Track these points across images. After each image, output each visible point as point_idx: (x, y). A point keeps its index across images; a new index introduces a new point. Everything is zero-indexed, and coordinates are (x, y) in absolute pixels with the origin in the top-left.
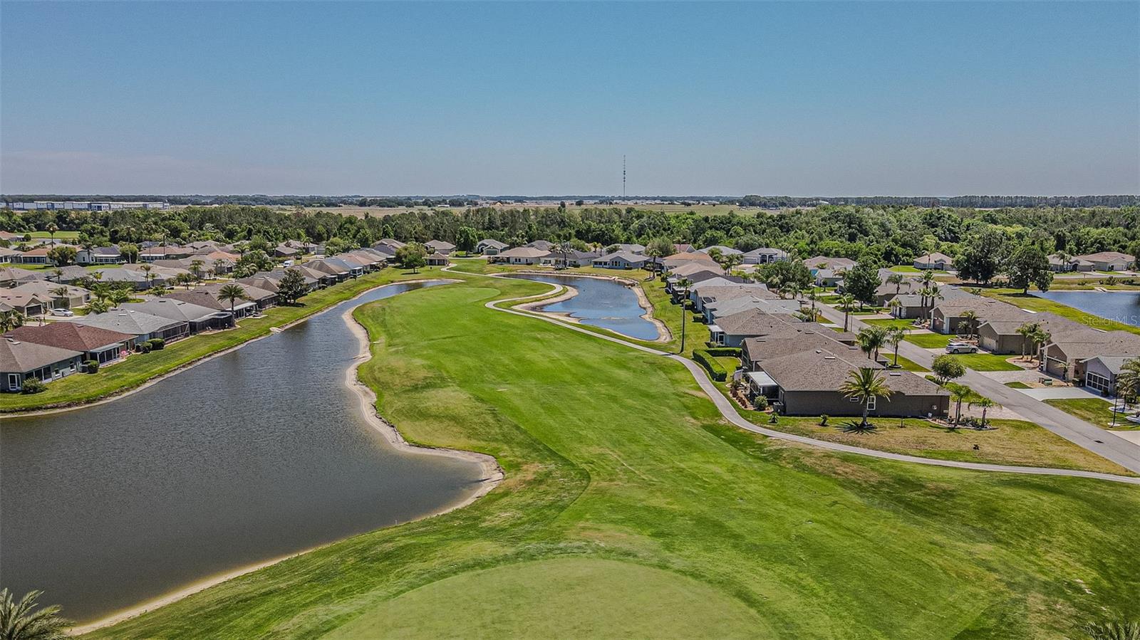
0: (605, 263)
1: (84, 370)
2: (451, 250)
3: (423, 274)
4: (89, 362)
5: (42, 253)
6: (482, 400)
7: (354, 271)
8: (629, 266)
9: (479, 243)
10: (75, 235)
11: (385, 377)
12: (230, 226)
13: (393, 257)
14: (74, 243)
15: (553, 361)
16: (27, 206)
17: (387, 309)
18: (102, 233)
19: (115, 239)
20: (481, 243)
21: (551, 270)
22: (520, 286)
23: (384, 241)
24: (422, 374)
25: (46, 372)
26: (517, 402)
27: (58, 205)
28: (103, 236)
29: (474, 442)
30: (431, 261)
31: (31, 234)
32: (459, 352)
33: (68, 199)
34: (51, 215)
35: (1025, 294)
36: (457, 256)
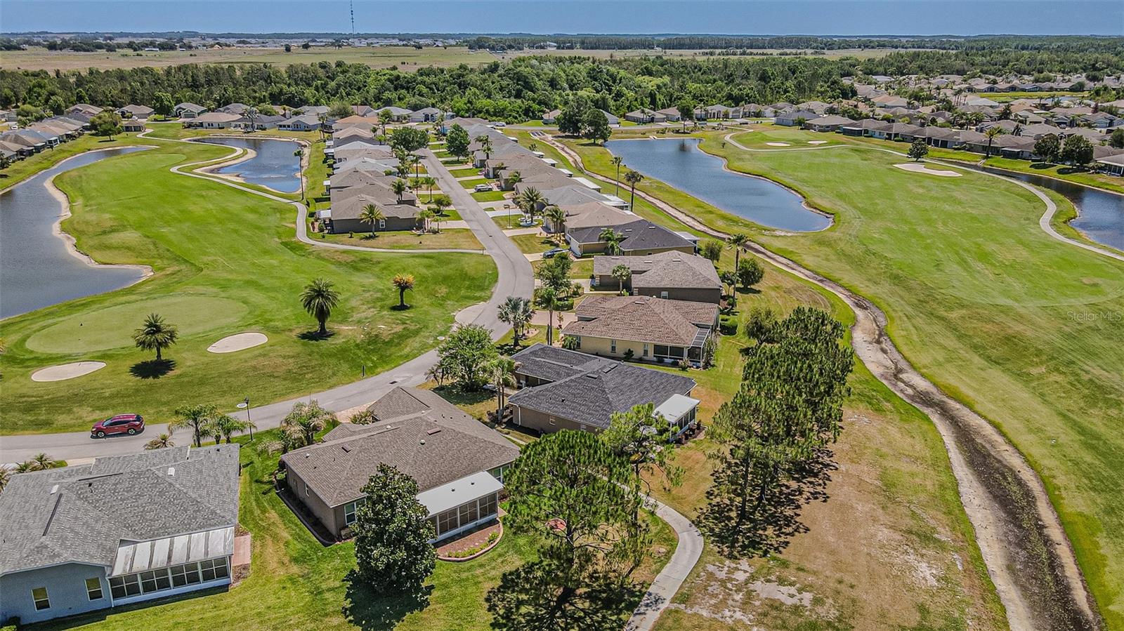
0: (289, 126)
2: (149, 114)
3: (119, 141)
6: (148, 237)
7: (50, 142)
8: (308, 129)
9: (176, 108)
11: (83, 227)
13: (88, 124)
15: (207, 210)
17: (84, 177)
20: (178, 106)
21: (240, 134)
22: (205, 151)
23: (78, 106)
24: (109, 224)
26: (172, 237)
29: (140, 259)
30: (127, 127)
32: (138, 208)
35: (594, 144)
36: (155, 120)
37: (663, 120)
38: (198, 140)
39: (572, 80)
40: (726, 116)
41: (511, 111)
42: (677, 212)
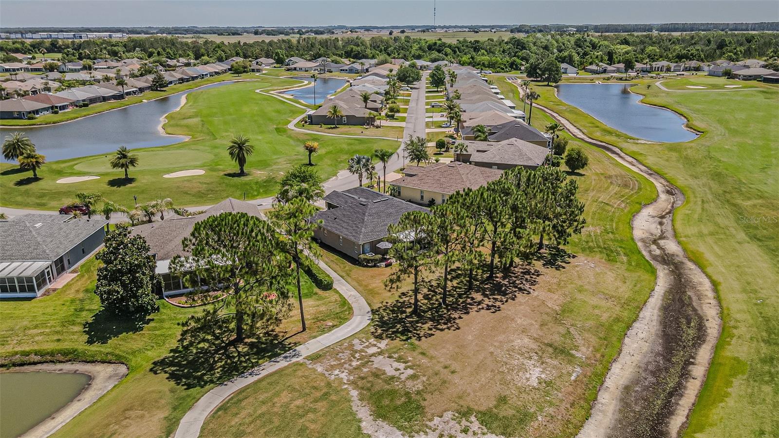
0: (346, 70)
1: (53, 113)
2: (272, 64)
3: (243, 77)
4: (54, 109)
5: (40, 66)
7: (203, 75)
8: (357, 72)
9: (288, 60)
10: (59, 56)
12: (150, 50)
13: (230, 67)
14: (58, 60)
16: (34, 36)
18: (73, 54)
19: (80, 58)
22: (285, 82)
23: (234, 59)
24: (191, 114)
25: (37, 112)
26: (217, 122)
27: (54, 35)
28: (75, 56)
31: (36, 55)
32: (214, 108)
33: (61, 31)
34: (48, 42)
35: (548, 85)
36: (275, 67)
37: (614, 72)
38: (291, 78)
39: (561, 47)
40: (668, 70)
41: (500, 64)
42: (572, 127)
